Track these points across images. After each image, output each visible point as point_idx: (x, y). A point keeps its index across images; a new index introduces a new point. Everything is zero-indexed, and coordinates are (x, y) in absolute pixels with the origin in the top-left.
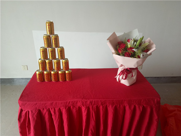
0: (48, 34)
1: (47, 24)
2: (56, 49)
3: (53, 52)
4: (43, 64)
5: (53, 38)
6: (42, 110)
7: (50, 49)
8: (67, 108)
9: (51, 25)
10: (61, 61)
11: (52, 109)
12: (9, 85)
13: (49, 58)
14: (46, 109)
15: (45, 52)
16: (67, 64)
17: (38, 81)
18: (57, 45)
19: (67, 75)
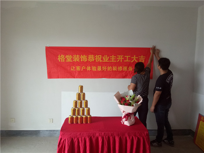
0: (80, 92)
1: (80, 87)
2: (83, 101)
3: (81, 103)
4: (74, 111)
5: (82, 95)
6: (74, 139)
7: (79, 101)
8: (89, 137)
9: (82, 87)
10: (85, 109)
11: (80, 138)
13: (78, 107)
14: (76, 137)
15: (76, 103)
16: (89, 111)
17: (69, 123)
18: (84, 99)
19: (88, 119)
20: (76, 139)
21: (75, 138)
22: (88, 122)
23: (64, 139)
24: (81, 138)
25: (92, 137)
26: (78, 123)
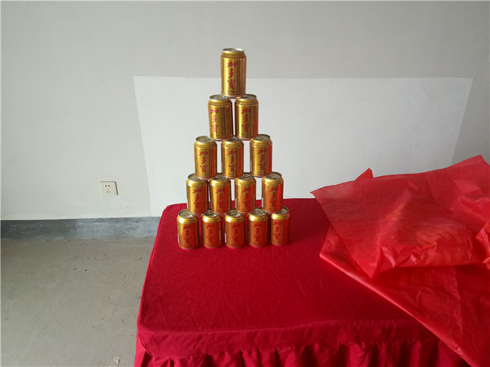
0: (227, 94)
1: (227, 61)
2: (247, 144)
3: (237, 154)
4: (203, 191)
5: (240, 107)
6: (215, 357)
7: (227, 143)
9: (238, 63)
10: (259, 181)
11: (250, 353)
12: (61, 238)
13: (219, 170)
15: (209, 153)
17: (183, 248)
18: (251, 128)
20: (227, 358)
21: (222, 354)
22: (275, 242)
23: (162, 361)
24: (254, 354)
25: (317, 346)
26: (223, 244)
